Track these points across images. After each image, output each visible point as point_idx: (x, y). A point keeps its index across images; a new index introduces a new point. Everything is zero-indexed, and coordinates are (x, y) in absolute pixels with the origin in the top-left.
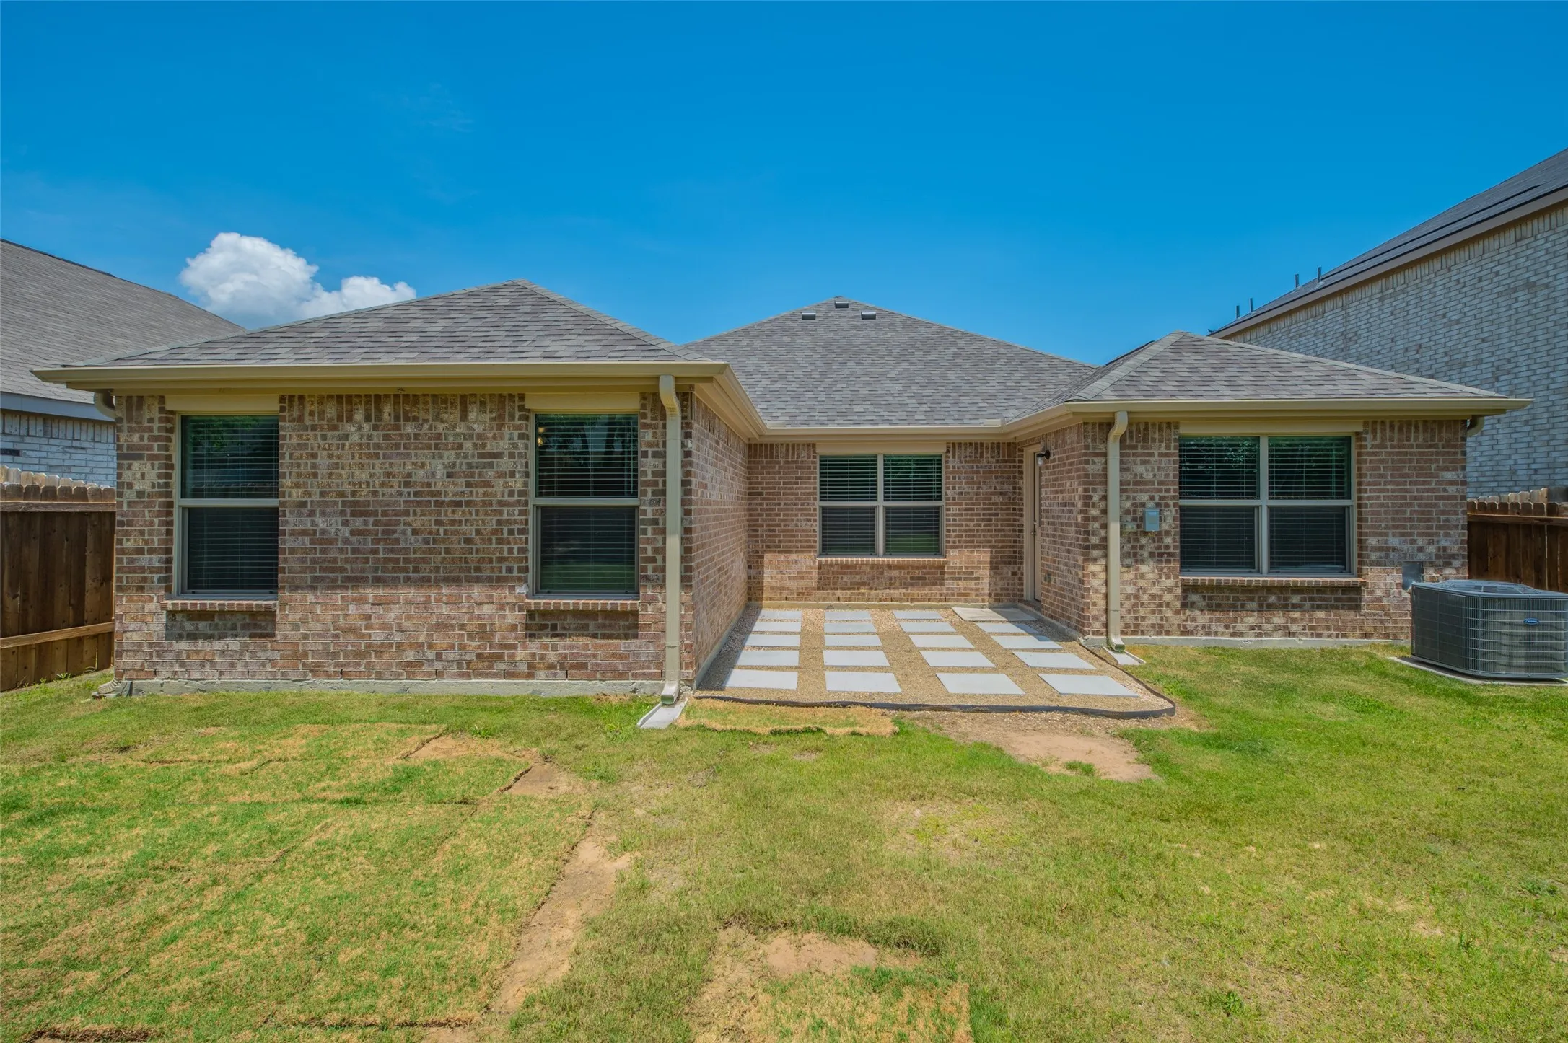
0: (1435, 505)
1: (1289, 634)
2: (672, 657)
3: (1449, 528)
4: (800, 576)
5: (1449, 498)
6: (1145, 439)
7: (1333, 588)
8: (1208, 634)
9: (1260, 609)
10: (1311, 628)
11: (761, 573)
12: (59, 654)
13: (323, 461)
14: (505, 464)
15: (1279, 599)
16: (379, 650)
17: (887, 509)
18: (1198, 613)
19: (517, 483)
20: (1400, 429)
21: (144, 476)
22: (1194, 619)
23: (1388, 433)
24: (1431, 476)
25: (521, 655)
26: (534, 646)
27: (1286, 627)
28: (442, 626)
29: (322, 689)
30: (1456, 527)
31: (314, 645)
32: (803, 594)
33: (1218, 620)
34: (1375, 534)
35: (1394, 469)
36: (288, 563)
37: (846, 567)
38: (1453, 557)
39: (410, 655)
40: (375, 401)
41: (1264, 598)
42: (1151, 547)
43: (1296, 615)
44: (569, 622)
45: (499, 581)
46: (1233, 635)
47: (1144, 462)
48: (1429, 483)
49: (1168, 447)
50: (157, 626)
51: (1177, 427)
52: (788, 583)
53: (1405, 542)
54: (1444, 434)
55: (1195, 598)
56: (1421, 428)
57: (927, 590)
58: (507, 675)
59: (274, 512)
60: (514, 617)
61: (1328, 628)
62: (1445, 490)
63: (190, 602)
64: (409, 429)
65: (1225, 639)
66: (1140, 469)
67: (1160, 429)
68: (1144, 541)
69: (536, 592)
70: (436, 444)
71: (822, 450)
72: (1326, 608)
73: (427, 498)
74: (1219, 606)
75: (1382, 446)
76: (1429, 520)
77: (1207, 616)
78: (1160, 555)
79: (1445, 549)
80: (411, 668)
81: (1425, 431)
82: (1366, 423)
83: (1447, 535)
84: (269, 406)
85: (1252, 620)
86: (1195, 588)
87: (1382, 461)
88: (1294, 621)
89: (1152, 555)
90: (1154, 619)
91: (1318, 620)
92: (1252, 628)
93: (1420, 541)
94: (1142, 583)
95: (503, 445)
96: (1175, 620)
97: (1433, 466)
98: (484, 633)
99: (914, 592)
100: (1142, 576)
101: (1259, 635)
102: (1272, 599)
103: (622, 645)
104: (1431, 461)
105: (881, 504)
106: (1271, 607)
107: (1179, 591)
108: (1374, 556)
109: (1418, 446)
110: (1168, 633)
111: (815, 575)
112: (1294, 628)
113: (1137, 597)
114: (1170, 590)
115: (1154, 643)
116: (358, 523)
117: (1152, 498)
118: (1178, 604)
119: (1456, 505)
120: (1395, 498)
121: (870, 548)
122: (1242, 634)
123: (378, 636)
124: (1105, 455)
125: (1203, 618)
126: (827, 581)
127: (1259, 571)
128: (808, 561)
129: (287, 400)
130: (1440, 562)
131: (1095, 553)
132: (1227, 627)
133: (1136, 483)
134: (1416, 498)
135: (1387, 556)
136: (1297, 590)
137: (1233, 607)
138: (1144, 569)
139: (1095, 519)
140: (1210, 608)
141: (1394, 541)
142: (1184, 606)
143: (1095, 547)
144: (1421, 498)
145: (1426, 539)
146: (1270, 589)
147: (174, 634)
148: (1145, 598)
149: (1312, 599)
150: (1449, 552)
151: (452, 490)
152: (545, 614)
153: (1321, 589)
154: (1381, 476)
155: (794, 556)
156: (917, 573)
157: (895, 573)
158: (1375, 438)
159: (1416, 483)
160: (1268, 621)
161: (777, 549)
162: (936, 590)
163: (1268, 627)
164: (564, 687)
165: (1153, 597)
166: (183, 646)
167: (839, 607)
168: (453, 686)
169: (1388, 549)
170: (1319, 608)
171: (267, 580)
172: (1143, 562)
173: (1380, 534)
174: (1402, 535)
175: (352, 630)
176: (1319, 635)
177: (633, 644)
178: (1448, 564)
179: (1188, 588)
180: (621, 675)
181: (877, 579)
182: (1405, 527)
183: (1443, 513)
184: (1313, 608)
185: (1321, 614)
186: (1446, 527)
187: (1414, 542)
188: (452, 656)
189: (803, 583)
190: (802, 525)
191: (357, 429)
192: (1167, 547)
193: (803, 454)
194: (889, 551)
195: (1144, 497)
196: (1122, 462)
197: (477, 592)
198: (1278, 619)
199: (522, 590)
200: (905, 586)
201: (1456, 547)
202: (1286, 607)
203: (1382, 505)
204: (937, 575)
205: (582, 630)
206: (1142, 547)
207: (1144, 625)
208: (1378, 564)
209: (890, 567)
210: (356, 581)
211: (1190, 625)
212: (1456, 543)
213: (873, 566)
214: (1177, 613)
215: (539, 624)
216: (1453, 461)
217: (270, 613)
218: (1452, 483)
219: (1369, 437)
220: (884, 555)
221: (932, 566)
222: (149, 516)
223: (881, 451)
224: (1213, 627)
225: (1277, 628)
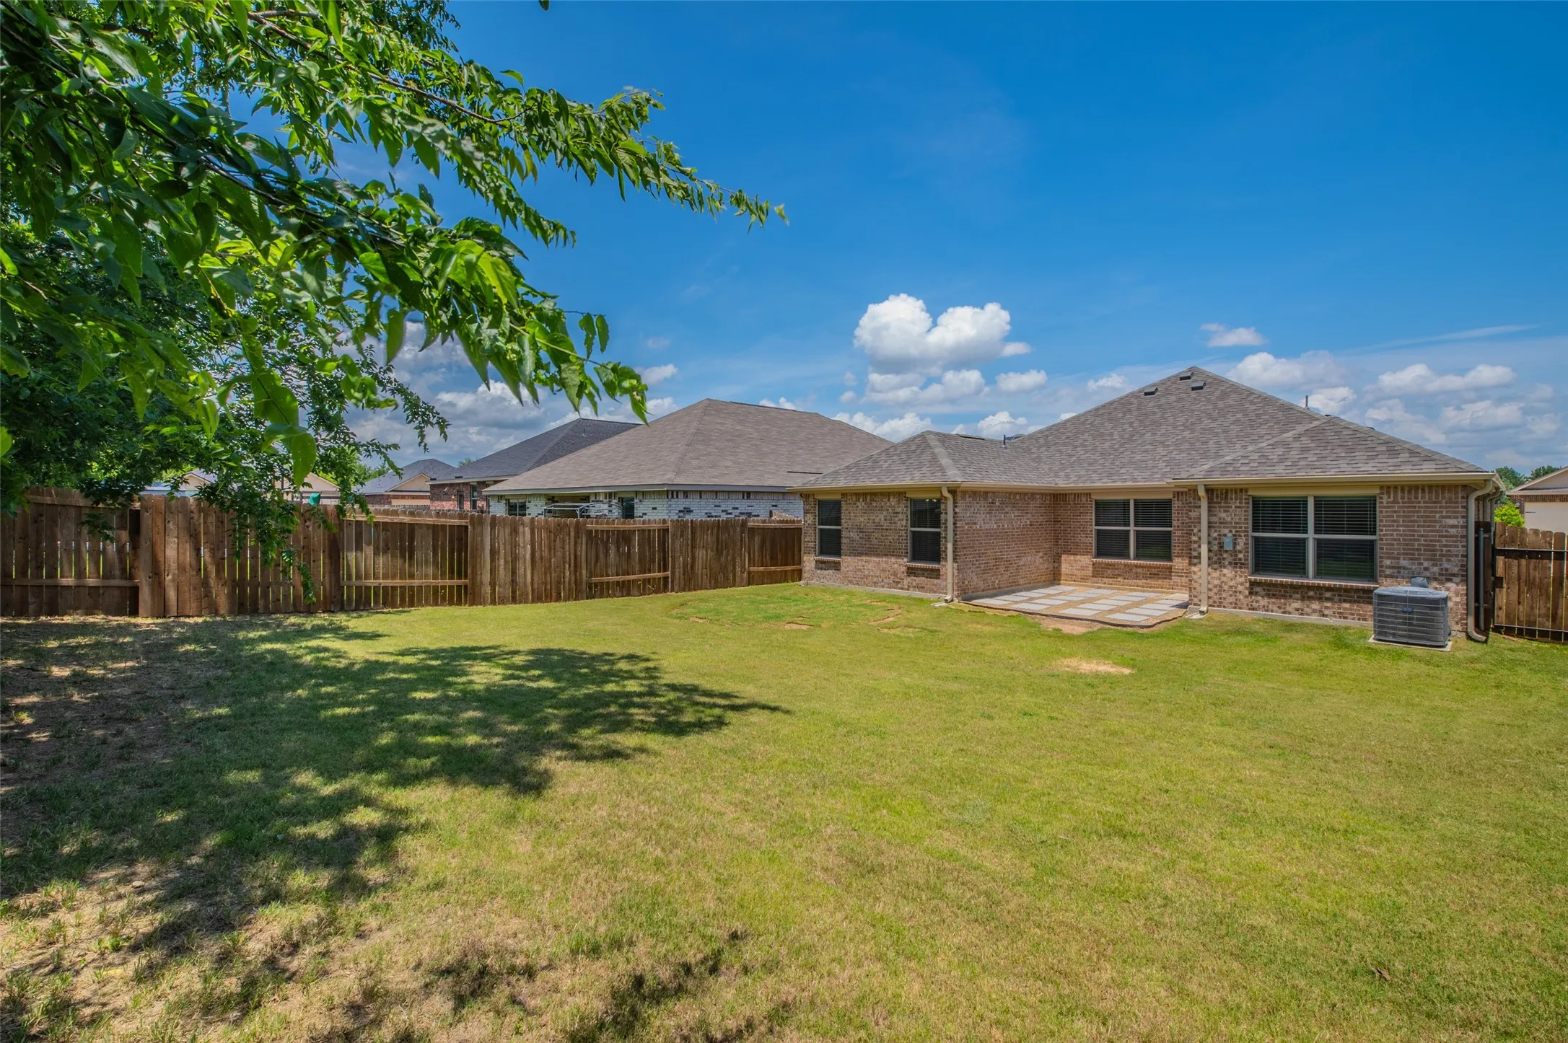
0: (1438, 541)
1: (1324, 615)
2: (950, 586)
3: (1450, 556)
4: (1083, 568)
5: (1450, 536)
6: (1226, 498)
7: (1357, 590)
8: (1267, 611)
9: (1303, 599)
10: (1339, 613)
11: (1060, 566)
12: (789, 574)
13: (852, 515)
14: (900, 516)
15: (1318, 593)
16: (867, 577)
17: (1137, 533)
18: (1260, 598)
19: (904, 523)
20: (1409, 492)
21: (810, 519)
22: (1257, 602)
23: (1399, 495)
24: (1436, 522)
25: (905, 582)
26: (909, 579)
27: (1321, 611)
28: (883, 570)
29: (852, 588)
30: (1457, 556)
31: (850, 574)
32: (1084, 579)
33: (1274, 603)
34: (1388, 558)
35: (1404, 516)
36: (844, 547)
37: (1109, 565)
38: (1454, 575)
39: (875, 579)
40: (865, 494)
41: (1306, 593)
42: (1230, 559)
43: (1329, 604)
44: (920, 572)
45: (899, 556)
46: (1284, 613)
47: (1225, 511)
48: (1434, 526)
49: (1241, 503)
50: (813, 564)
51: (1246, 491)
52: (1076, 572)
53: (1413, 564)
54: (1446, 495)
55: (1258, 589)
56: (1427, 491)
57: (1160, 582)
58: (902, 589)
59: (839, 531)
60: (904, 569)
61: (1352, 614)
62: (1447, 531)
63: (820, 558)
64: (874, 504)
65: (1278, 614)
66: (1223, 515)
67: (1236, 493)
68: (1225, 555)
69: (910, 561)
70: (881, 509)
71: (1095, 497)
72: (1350, 602)
73: (879, 527)
74: (1274, 595)
75: (1395, 502)
76: (1433, 550)
77: (1266, 599)
78: (1236, 564)
79: (1447, 570)
80: (875, 584)
81: (1430, 492)
82: (1381, 488)
83: (1449, 561)
84: (838, 497)
85: (1297, 605)
86: (1259, 584)
87: (1395, 512)
88: (1327, 608)
89: (1230, 563)
90: (1232, 599)
91: (1345, 609)
92: (1297, 610)
93: (1426, 564)
94: (1224, 579)
95: (899, 510)
96: (1245, 601)
97: (1437, 515)
98: (895, 574)
99: (1153, 582)
100: (1224, 575)
101: (1302, 614)
102: (1311, 593)
103: (936, 581)
104: (1436, 512)
105: (1132, 528)
106: (1310, 598)
107: (1248, 585)
108: (1388, 572)
109: (1425, 502)
110: (1240, 608)
111: (1091, 569)
112: (1326, 612)
113: (1221, 586)
114: (1242, 584)
115: (1231, 613)
116: (861, 535)
117: (1231, 531)
118: (1247, 592)
119: (1456, 541)
120: (1406, 535)
121: (1127, 556)
122: (1290, 613)
123: (866, 572)
124: (1200, 507)
125: (1263, 602)
126: (1098, 572)
127: (1308, 577)
128: (1086, 560)
129: (844, 495)
130: (1443, 578)
131: (1195, 561)
132: (1279, 608)
133: (1221, 523)
134: (1422, 536)
135: (1399, 572)
136: (1329, 589)
137: (1284, 597)
138: (1225, 571)
139: (1195, 542)
140: (1268, 596)
141: (1403, 563)
142: (1251, 593)
143: (1195, 557)
144: (1427, 536)
145: (1431, 563)
146: (1309, 587)
147: (817, 568)
148: (1226, 587)
149: (1340, 595)
150: (1450, 572)
151: (886, 524)
152: (912, 569)
153: (1347, 590)
154: (1394, 521)
155: (1078, 557)
156: (1154, 571)
157: (1140, 570)
158: (1389, 497)
159: (1423, 526)
160: (1308, 606)
161: (1068, 552)
162: (1166, 582)
163: (1308, 610)
164: (917, 594)
165: (1231, 587)
166: (819, 571)
167: (1105, 588)
168: (886, 591)
169: (1400, 568)
170: (1345, 601)
171: (838, 553)
172: (1225, 567)
173: (1393, 558)
174: (1412, 559)
175: (860, 570)
176: (1345, 618)
177: (938, 581)
178: (1449, 580)
179: (1253, 584)
180: (935, 592)
181: (1129, 572)
182: (1414, 554)
183: (1446, 546)
184: (1340, 601)
185: (1347, 605)
186: (1448, 556)
187: (1422, 564)
188: (886, 581)
189: (1084, 572)
190: (1083, 540)
191: (861, 504)
192: (1240, 559)
193: (1084, 499)
194: (1137, 557)
195: (1226, 531)
196: (1209, 511)
197: (893, 560)
198: (1316, 605)
199: (906, 560)
200: (1146, 578)
201: (1456, 569)
202: (1320, 599)
203: (1395, 540)
204: (1168, 573)
205: (923, 575)
206: (1224, 559)
207: (1225, 603)
208: (1391, 576)
209: (1136, 566)
210: (860, 554)
211: (1255, 605)
212: (1457, 566)
213: (1126, 565)
214: (1246, 597)
215: (911, 572)
216: (1454, 512)
217: (839, 563)
218: (1452, 527)
219: (1385, 497)
220: (1134, 559)
221: (1163, 567)
222: (811, 531)
223: (1132, 498)
224: (1270, 606)
225: (1314, 611)
